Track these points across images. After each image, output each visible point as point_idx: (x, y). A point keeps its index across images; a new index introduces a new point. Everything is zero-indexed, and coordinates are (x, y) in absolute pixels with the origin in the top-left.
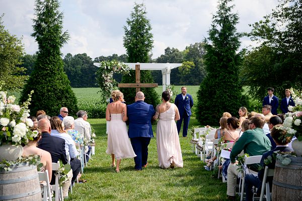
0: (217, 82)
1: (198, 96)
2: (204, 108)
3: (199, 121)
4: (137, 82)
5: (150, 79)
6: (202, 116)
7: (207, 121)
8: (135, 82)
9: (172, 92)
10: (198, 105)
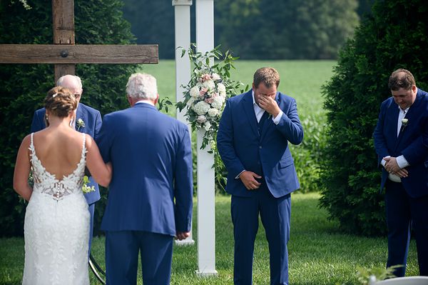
0: (417, 42)
1: (328, 105)
2: (361, 159)
3: (335, 213)
4: (58, 37)
5: (116, 29)
6: (349, 191)
7: (375, 215)
8: (50, 40)
9: (222, 87)
10: (332, 142)
